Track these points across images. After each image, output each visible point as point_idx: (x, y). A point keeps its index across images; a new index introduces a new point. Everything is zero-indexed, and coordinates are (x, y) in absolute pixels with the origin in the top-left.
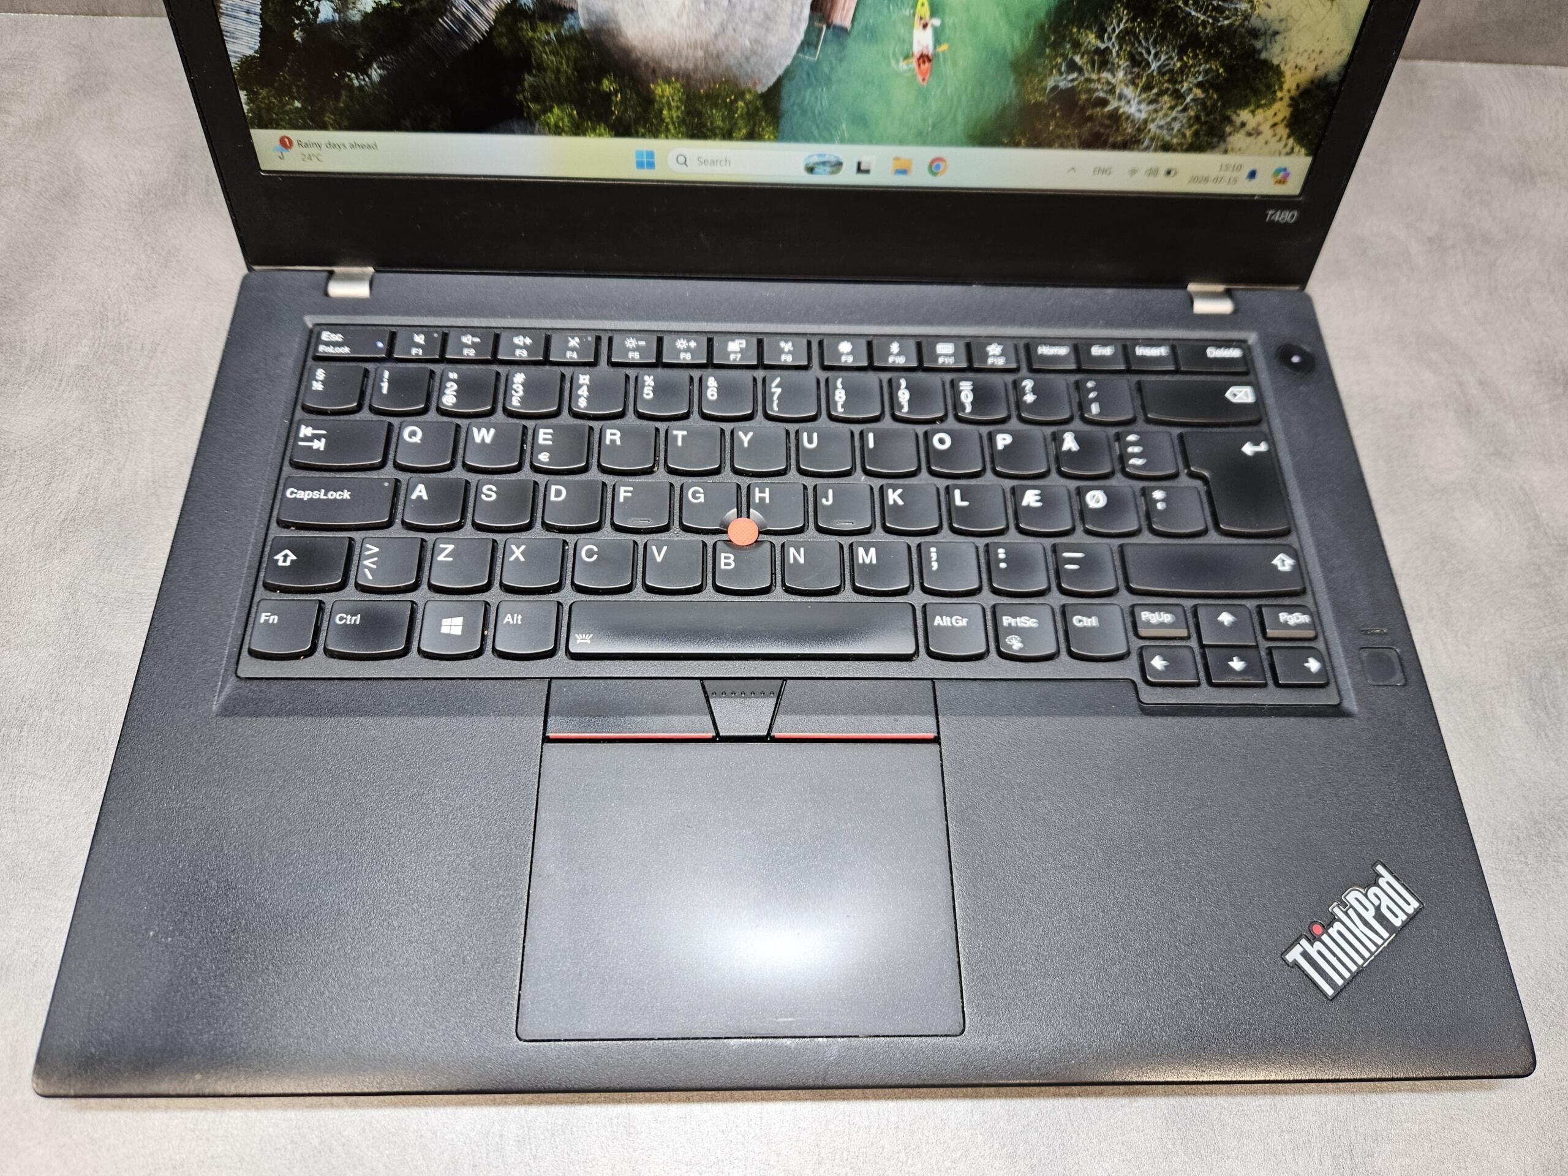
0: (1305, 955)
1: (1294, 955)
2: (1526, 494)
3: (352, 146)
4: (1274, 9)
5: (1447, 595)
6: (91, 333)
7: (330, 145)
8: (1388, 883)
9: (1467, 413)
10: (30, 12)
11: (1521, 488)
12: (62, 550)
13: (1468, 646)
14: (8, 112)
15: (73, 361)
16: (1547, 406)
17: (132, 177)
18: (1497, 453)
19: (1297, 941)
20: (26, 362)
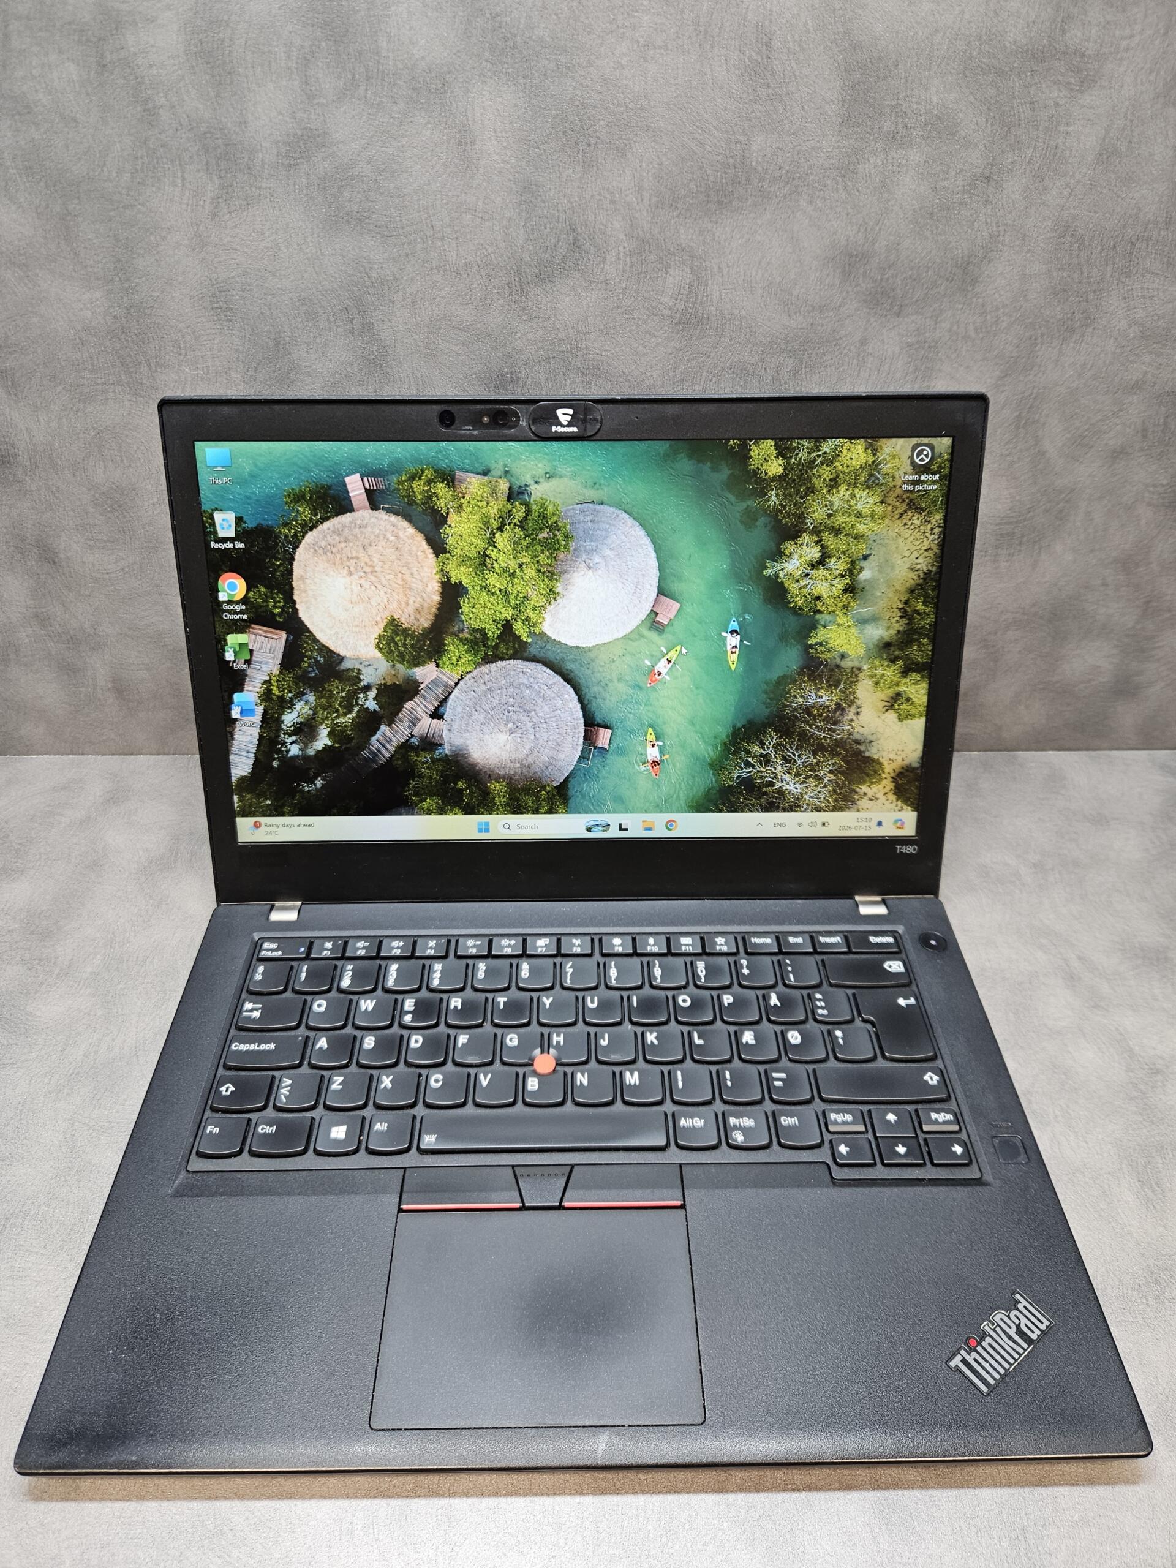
0: (964, 1361)
1: (956, 1362)
2: (1121, 1034)
3: (299, 826)
4: (866, 728)
5: (1068, 1107)
6: (103, 952)
7: (284, 825)
8: (1025, 1307)
9: (1071, 979)
10: (83, 754)
11: (1117, 1029)
12: (68, 1094)
13: (1087, 1143)
14: (62, 815)
15: (89, 970)
16: (1131, 973)
17: (141, 853)
18: (1097, 1006)
19: (957, 1352)
20: (57, 971)
